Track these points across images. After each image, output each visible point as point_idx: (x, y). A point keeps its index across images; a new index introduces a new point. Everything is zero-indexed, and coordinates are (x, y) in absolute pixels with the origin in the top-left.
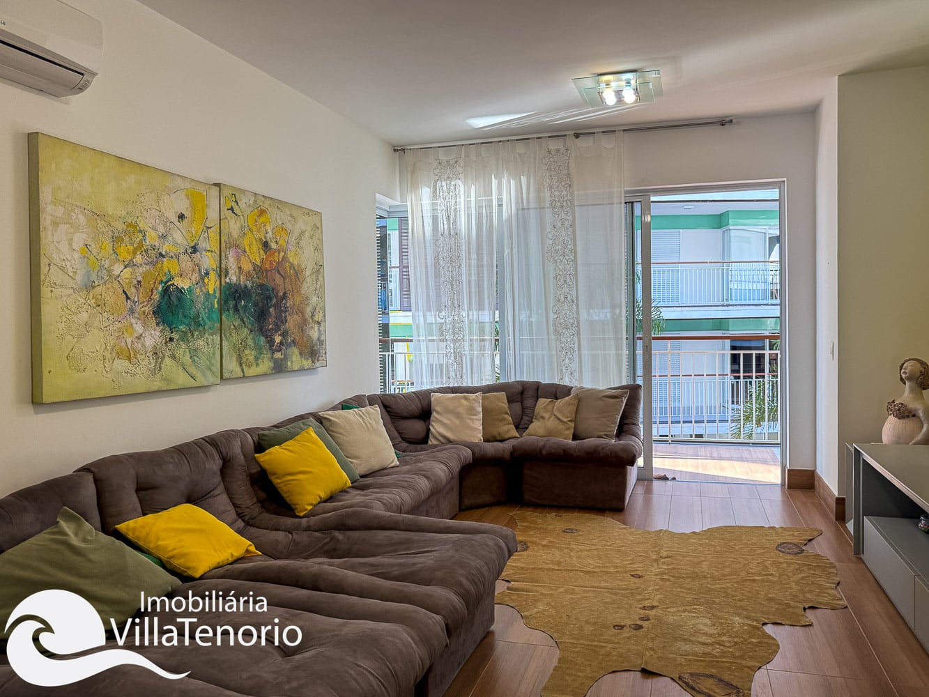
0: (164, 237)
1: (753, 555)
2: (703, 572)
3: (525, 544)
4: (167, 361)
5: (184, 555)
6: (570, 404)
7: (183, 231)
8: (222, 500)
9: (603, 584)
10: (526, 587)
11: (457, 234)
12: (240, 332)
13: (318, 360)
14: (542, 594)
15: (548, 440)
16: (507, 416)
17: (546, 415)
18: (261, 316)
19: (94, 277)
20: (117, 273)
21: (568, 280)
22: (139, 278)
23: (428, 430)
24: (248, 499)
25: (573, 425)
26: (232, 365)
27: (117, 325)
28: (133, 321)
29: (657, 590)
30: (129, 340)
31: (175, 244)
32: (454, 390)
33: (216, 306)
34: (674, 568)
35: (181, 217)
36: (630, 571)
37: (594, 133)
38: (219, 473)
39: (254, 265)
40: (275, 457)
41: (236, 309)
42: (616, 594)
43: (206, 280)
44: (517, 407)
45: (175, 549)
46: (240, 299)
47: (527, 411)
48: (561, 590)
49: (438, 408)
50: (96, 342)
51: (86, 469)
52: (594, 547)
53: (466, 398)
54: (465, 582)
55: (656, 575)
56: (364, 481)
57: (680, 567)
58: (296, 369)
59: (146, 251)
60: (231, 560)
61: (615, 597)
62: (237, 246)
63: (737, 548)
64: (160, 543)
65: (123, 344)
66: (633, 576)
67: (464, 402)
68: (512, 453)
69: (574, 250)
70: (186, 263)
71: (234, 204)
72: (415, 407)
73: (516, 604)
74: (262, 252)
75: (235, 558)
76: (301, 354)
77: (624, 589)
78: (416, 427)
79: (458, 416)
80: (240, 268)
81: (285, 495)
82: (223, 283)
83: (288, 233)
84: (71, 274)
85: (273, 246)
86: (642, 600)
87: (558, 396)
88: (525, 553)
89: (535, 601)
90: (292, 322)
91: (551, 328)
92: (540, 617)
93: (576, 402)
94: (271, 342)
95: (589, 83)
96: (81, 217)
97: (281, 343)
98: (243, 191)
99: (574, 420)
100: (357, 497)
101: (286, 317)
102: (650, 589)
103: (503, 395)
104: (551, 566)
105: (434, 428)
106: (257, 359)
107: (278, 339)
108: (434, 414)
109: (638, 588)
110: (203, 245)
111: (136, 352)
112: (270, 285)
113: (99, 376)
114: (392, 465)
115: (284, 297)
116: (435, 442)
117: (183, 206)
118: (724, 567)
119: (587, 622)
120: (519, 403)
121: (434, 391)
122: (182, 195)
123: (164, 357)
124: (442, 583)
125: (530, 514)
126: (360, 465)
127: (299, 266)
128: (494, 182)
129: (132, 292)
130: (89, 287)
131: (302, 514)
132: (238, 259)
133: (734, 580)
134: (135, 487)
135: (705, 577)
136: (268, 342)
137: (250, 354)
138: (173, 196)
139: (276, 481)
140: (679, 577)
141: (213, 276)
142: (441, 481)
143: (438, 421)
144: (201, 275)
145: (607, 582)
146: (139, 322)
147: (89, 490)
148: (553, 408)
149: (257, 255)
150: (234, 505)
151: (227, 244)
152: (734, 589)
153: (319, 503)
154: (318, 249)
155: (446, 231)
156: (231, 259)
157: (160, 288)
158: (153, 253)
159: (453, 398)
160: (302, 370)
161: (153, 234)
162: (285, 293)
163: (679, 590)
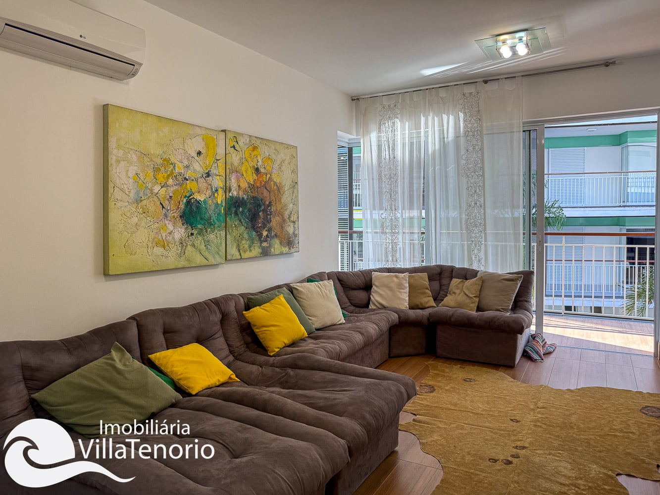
0: (187, 167)
1: (618, 414)
2: (571, 423)
3: (433, 387)
4: (189, 248)
5: (187, 379)
6: (476, 284)
7: (201, 163)
8: (220, 342)
9: (487, 424)
10: (427, 420)
11: (394, 158)
12: (239, 230)
13: (293, 248)
14: (439, 427)
15: (457, 310)
16: (427, 291)
17: (457, 291)
18: (254, 218)
19: (141, 194)
20: (156, 191)
21: (478, 191)
22: (171, 195)
23: (369, 299)
24: (237, 342)
25: (477, 299)
26: (233, 251)
27: (156, 225)
28: (167, 222)
29: (529, 434)
30: (164, 235)
31: (195, 171)
32: (389, 270)
33: (223, 211)
34: (547, 418)
35: (199, 153)
36: (510, 416)
37: (498, 79)
38: (219, 323)
39: (249, 183)
40: (256, 314)
41: (236, 214)
42: (496, 433)
43: (216, 195)
44: (436, 284)
45: (182, 374)
46: (239, 206)
47: (444, 287)
48: (452, 426)
49: (377, 283)
50: (142, 236)
51: (133, 318)
52: (485, 395)
53: (396, 277)
54: (368, 416)
55: (531, 422)
56: (316, 334)
57: (552, 417)
58: (278, 253)
59: (176, 177)
60: (218, 384)
61: (494, 436)
62: (237, 172)
63: (605, 406)
64: (174, 369)
65: (160, 237)
66: (512, 420)
67: (395, 279)
68: (428, 319)
69: (483, 168)
70: (203, 184)
71: (235, 144)
72: (360, 282)
73: (418, 433)
74: (254, 175)
75: (220, 383)
76: (281, 243)
77: (503, 430)
78: (361, 295)
79: (391, 289)
80: (239, 186)
81: (261, 341)
82: (227, 196)
83: (273, 161)
84: (127, 193)
85: (262, 170)
86: (516, 441)
87: (467, 277)
88: (432, 394)
89: (432, 432)
90: (275, 221)
91: (464, 226)
92: (434, 445)
93: (480, 283)
94: (260, 236)
95: (490, 42)
96: (134, 156)
97: (267, 236)
98: (241, 135)
99: (479, 296)
100: (310, 345)
101: (270, 218)
102: (524, 432)
103: (425, 275)
104: (449, 406)
105: (374, 298)
106: (250, 247)
107: (265, 233)
108: (374, 287)
109: (514, 430)
110: (213, 171)
111: (168, 243)
112: (260, 197)
113: (145, 257)
114: (340, 322)
115: (270, 205)
116: (374, 307)
117: (200, 146)
118: (590, 421)
119: (469, 453)
120: (438, 282)
121: (375, 271)
122: (200, 139)
123: (187, 246)
124: (352, 416)
125: (440, 364)
126: (317, 321)
127: (280, 183)
128: (423, 119)
129: (166, 203)
130: (138, 200)
131: (272, 354)
132: (238, 180)
133: (597, 434)
134: (163, 331)
135: (572, 427)
136: (258, 235)
137: (245, 244)
138: (194, 140)
139: (256, 330)
140: (550, 426)
141: (220, 191)
142: (372, 337)
143: (376, 292)
144: (212, 192)
145: (490, 422)
146: (171, 223)
147: (134, 331)
148: (463, 286)
149: (251, 177)
150: (228, 345)
151: (230, 170)
152: (596, 441)
153: (284, 347)
154: (295, 172)
155: (387, 157)
156: (233, 181)
157: (185, 201)
158: (180, 178)
159: (388, 276)
160: (281, 254)
161: (180, 165)
162: (270, 203)
163: (548, 436)
